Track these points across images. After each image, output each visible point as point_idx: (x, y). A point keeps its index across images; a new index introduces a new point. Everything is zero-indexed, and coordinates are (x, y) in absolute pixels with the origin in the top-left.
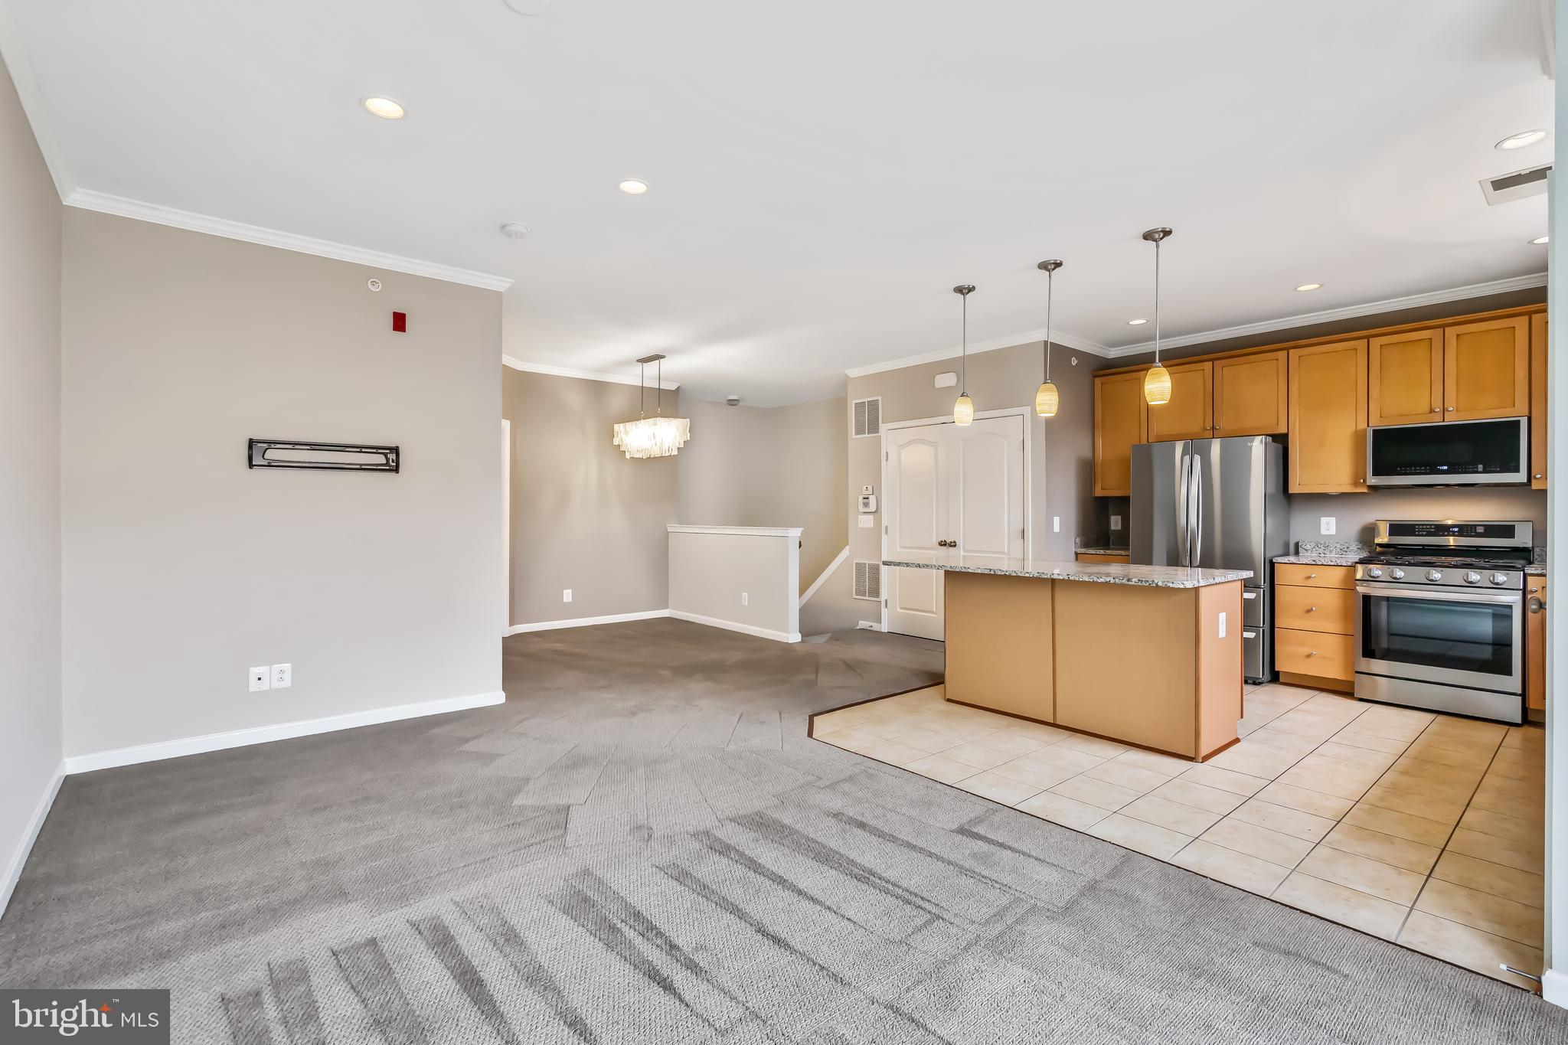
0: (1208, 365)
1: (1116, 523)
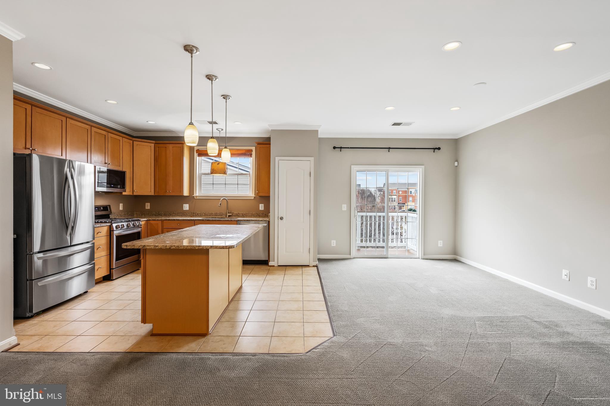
0: (29, 107)
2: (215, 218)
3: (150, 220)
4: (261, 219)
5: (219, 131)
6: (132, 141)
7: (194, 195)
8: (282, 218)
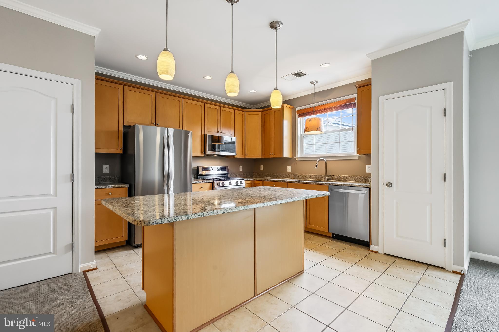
0: (154, 93)
2: (314, 181)
3: (255, 180)
4: (360, 184)
5: (314, 84)
6: (244, 112)
7: (296, 157)
8: (389, 185)
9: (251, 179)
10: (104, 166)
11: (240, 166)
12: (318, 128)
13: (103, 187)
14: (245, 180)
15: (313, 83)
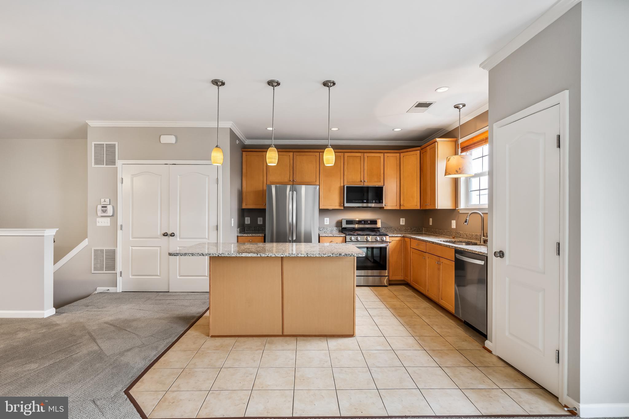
0: (291, 154)
1: (248, 221)
5: (460, 109)
6: (399, 154)
7: (459, 208)
8: (501, 254)
9: (400, 235)
10: (259, 219)
11: (401, 219)
12: (458, 170)
13: (246, 236)
14: (390, 236)
15: (457, 107)
